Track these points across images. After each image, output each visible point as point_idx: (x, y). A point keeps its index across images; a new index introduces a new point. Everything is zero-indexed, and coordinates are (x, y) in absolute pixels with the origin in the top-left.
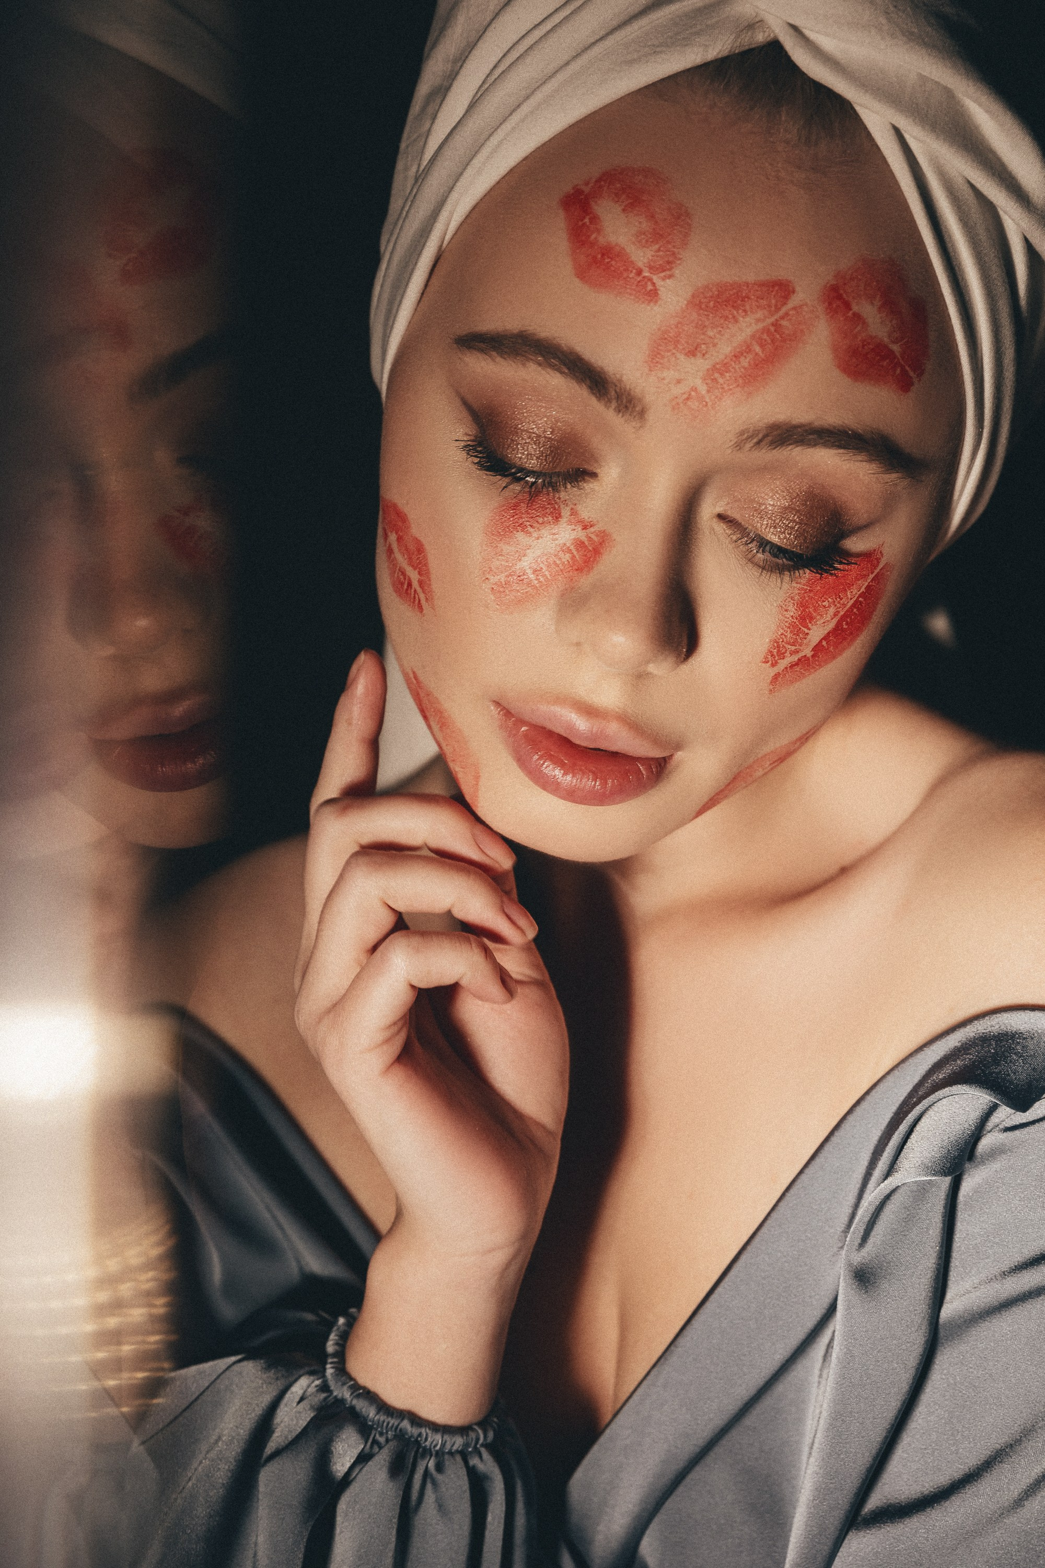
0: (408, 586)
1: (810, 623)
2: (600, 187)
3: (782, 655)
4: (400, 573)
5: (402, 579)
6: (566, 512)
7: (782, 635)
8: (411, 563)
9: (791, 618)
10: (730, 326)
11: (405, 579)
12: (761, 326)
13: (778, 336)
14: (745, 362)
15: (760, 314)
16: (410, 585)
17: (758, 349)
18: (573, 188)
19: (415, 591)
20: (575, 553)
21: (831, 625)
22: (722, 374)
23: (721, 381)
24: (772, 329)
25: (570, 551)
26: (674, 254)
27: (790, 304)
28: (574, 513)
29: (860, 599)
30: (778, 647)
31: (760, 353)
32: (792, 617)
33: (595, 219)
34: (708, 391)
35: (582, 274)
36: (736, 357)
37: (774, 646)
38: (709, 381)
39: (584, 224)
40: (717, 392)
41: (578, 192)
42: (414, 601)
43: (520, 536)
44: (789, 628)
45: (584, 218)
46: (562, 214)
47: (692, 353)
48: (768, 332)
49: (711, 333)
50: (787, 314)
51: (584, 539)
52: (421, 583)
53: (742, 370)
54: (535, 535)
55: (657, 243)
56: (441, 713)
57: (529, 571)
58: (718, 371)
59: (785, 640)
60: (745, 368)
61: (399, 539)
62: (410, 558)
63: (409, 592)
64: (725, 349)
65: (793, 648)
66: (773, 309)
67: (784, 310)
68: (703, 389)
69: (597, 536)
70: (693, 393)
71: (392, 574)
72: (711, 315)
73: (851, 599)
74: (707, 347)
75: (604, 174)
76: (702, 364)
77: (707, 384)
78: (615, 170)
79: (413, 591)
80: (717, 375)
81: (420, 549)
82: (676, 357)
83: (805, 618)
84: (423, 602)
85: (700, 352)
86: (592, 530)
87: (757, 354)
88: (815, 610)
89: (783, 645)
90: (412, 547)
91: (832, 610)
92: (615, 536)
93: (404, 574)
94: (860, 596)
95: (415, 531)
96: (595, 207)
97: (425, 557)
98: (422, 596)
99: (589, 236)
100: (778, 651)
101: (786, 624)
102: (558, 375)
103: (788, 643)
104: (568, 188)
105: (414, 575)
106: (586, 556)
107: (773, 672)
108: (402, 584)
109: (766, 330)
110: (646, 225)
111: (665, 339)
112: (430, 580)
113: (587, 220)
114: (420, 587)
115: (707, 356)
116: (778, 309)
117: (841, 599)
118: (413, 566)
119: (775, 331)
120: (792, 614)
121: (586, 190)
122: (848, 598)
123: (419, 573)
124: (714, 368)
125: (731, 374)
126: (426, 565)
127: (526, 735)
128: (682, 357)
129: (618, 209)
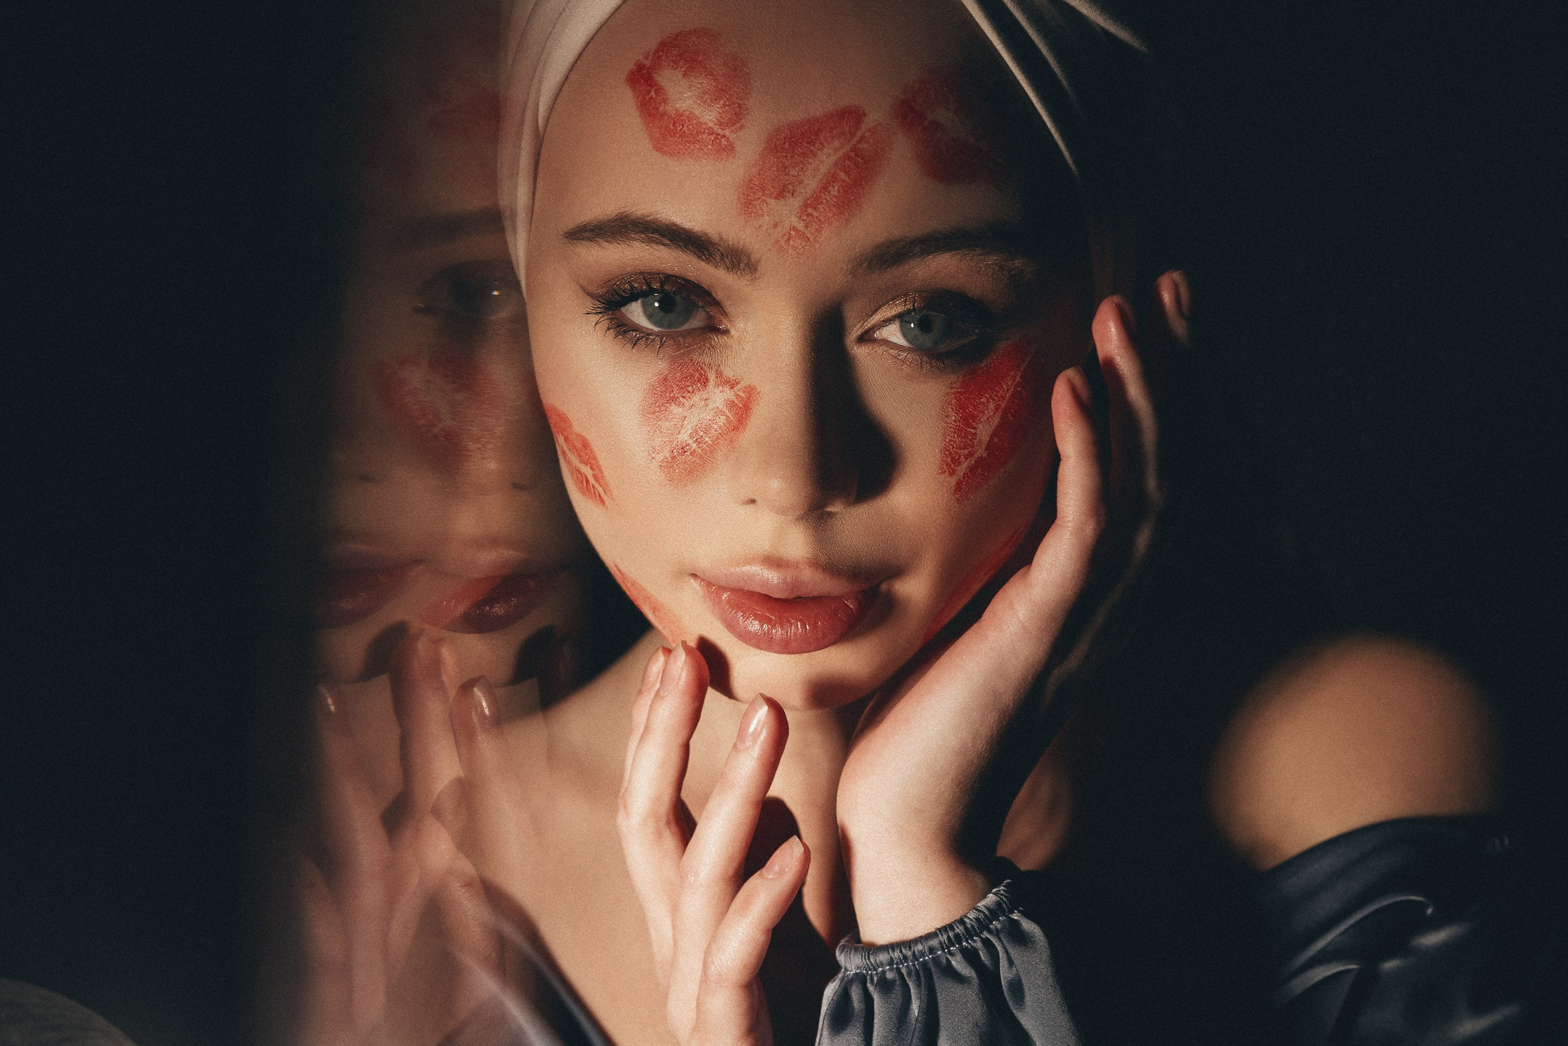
0: (587, 484)
1: (974, 422)
2: (659, 57)
3: (956, 462)
4: (577, 472)
5: (581, 479)
6: (712, 376)
7: (950, 441)
8: (582, 462)
9: (953, 423)
10: (811, 160)
11: (582, 476)
12: (840, 153)
13: (859, 159)
14: (834, 190)
15: (836, 144)
16: (587, 481)
17: (843, 176)
18: (635, 65)
19: (593, 487)
20: (728, 414)
21: (996, 421)
22: (815, 208)
23: (815, 214)
24: (853, 154)
25: (723, 413)
26: (740, 106)
27: (864, 127)
28: (719, 374)
29: (1019, 389)
30: (950, 454)
31: (847, 179)
32: (954, 421)
33: (659, 90)
34: (806, 227)
35: (660, 147)
36: (825, 189)
37: (946, 455)
38: (805, 217)
39: (651, 98)
40: (815, 226)
41: (640, 67)
42: (596, 496)
43: (675, 410)
44: (955, 432)
45: (650, 91)
46: (629, 92)
47: (780, 195)
48: (849, 158)
49: (793, 172)
50: (863, 138)
51: (734, 398)
52: (595, 477)
53: (834, 199)
54: (687, 404)
55: (721, 98)
56: (649, 598)
57: (690, 441)
58: (810, 206)
59: (955, 445)
60: (836, 197)
61: (566, 439)
62: (580, 456)
63: (589, 488)
64: (811, 184)
65: (966, 451)
66: (848, 136)
67: (859, 134)
68: (800, 226)
69: (744, 392)
70: (792, 233)
71: (572, 473)
72: (789, 155)
73: (1008, 390)
74: (793, 186)
75: (661, 44)
76: (796, 203)
77: (803, 220)
78: (669, 37)
79: (591, 486)
80: (810, 210)
81: (586, 445)
82: (767, 203)
83: (967, 420)
84: (602, 494)
85: (788, 192)
86: (739, 387)
87: (843, 181)
88: (975, 409)
89: (955, 452)
90: (579, 445)
91: (992, 406)
92: (759, 389)
93: (580, 472)
94: (1016, 386)
95: (577, 428)
96: (660, 79)
97: (592, 451)
98: (600, 489)
99: (658, 109)
100: (952, 458)
101: (950, 430)
102: (662, 247)
103: (960, 448)
104: (630, 66)
105: (587, 471)
106: (738, 414)
107: (953, 481)
108: (582, 482)
109: (847, 157)
110: (706, 83)
111: (752, 188)
112: (602, 473)
113: (653, 94)
114: (596, 481)
115: (795, 195)
116: (853, 135)
117: (998, 392)
118: (584, 463)
119: (856, 155)
120: (953, 418)
121: (648, 63)
122: (1004, 391)
123: (592, 468)
124: (805, 205)
125: (824, 206)
126: (595, 458)
127: (728, 602)
128: (772, 201)
129: (678, 74)
